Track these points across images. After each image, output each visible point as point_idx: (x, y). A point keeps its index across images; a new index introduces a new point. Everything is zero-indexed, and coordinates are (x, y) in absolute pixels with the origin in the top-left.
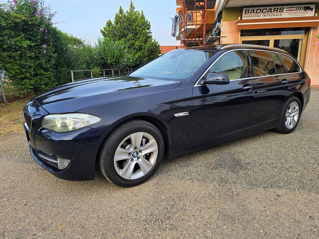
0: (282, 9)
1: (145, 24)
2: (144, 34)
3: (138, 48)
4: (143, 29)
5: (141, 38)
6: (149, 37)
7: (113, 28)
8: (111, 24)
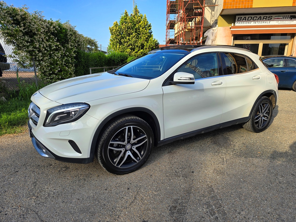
0: (271, 17)
1: (147, 25)
2: (146, 34)
3: (141, 46)
4: (146, 29)
5: (143, 37)
6: (150, 36)
7: (119, 28)
8: (117, 24)
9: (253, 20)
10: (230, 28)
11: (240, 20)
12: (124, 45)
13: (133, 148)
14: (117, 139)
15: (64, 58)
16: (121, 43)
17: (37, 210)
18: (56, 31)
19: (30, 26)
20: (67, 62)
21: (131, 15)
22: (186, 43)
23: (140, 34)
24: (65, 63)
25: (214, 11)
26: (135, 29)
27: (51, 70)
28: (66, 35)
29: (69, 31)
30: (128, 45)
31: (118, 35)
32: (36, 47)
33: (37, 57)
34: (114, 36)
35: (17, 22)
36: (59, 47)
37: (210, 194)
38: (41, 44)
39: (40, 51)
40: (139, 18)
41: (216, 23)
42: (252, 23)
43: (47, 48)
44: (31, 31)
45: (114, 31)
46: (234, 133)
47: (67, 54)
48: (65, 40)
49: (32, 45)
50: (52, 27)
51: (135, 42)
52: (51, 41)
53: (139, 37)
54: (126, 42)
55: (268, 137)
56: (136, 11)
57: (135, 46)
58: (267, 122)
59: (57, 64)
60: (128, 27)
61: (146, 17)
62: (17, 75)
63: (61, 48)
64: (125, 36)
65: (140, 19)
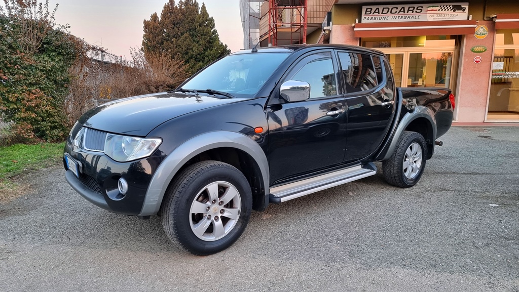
0: (420, 8)
1: (207, 20)
5: (202, 41)
7: (159, 23)
8: (157, 17)
9: (391, 13)
10: (354, 27)
11: (369, 12)
31: (157, 35)
34: (150, 37)
42: (390, 17)
45: (150, 26)
61: (205, 6)
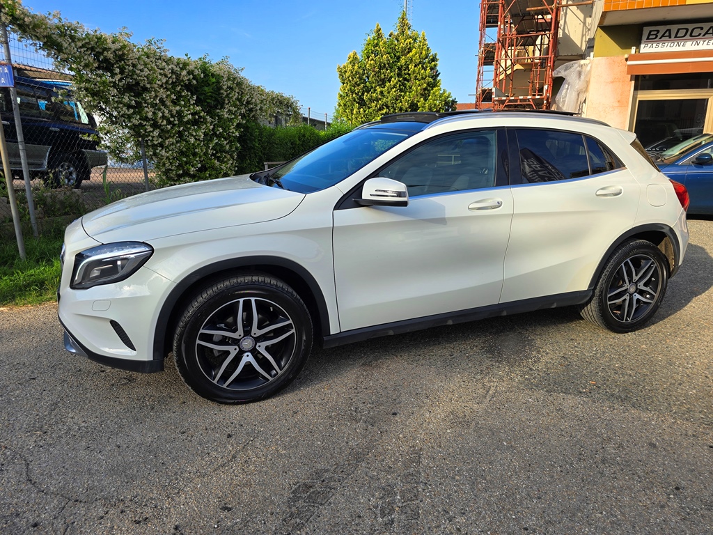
1: (427, 57)
2: (423, 78)
3: (409, 107)
4: (423, 67)
5: (416, 87)
6: (434, 84)
7: (359, 68)
8: (356, 58)
9: (691, 35)
10: (627, 60)
11: (654, 36)
12: (369, 108)
13: (259, 346)
14: (223, 325)
15: (211, 140)
16: (362, 103)
17: (31, 459)
18: (195, 82)
19: (133, 71)
20: (219, 149)
21: (390, 36)
22: (505, 100)
23: (408, 81)
24: (214, 152)
25: (590, 17)
26: (399, 68)
27: (180, 166)
28: (220, 88)
29: (225, 80)
30: (380, 108)
31: (357, 85)
32: (147, 117)
33: (150, 138)
34: (348, 87)
35: (107, 66)
36: (200, 117)
37: (407, 468)
38: (160, 110)
39: (155, 125)
40: (408, 41)
41: (590, 47)
42: (689, 43)
43: (172, 119)
44: (138, 84)
45: (348, 74)
46: (555, 328)
47: (218, 133)
48: (216, 100)
49: (139, 113)
50: (184, 73)
51: (397, 99)
52: (183, 103)
53: (405, 87)
54: (374, 100)
55: (644, 346)
56: (404, 25)
57: (395, 109)
58: (651, 306)
59: (195, 154)
60: (380, 65)
61: (426, 38)
62: (104, 178)
63: (204, 118)
64: (373, 85)
65: (410, 44)
